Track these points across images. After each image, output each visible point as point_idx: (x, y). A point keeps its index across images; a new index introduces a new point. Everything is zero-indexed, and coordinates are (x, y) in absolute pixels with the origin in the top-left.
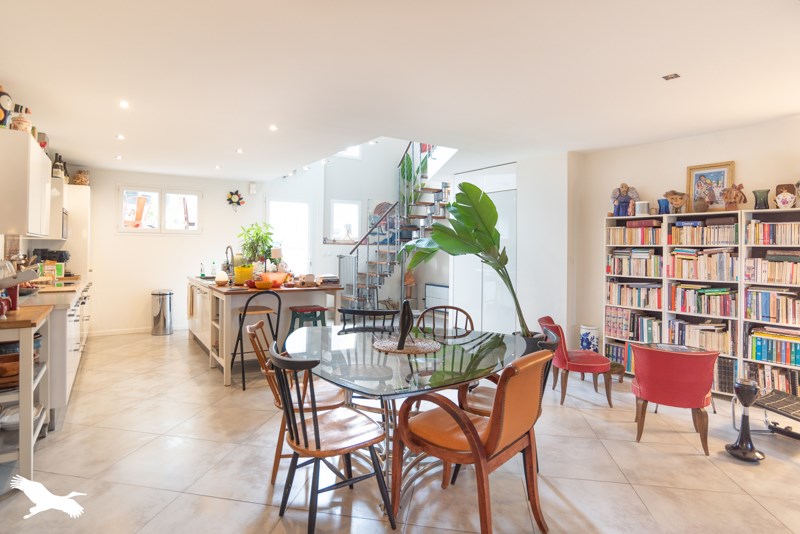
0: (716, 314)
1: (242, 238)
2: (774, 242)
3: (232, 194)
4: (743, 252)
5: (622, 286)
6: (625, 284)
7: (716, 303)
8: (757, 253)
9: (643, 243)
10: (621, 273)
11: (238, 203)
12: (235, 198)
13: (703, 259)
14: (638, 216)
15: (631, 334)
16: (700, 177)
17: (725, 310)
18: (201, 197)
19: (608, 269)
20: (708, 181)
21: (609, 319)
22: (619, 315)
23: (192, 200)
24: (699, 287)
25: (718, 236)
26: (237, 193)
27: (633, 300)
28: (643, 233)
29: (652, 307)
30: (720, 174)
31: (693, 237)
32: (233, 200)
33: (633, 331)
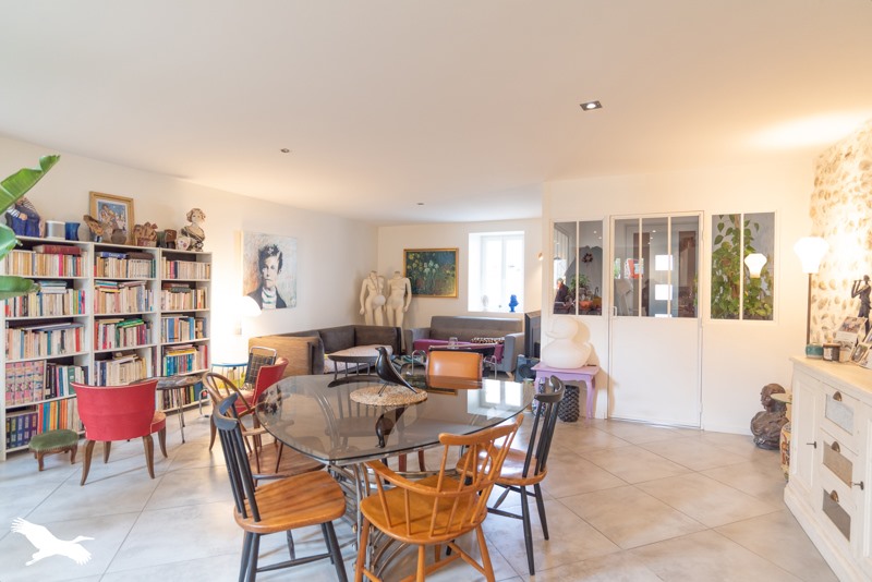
0: (132, 344)
2: (176, 277)
4: (157, 285)
5: (26, 332)
6: (29, 329)
7: (132, 334)
8: (165, 285)
9: (61, 274)
10: (26, 314)
13: (124, 292)
14: (51, 238)
15: (48, 392)
16: (103, 206)
17: (141, 340)
19: (7, 312)
20: (111, 212)
21: (12, 381)
22: (28, 372)
24: (117, 321)
25: (138, 269)
27: (42, 347)
28: (61, 261)
29: (70, 352)
30: (121, 207)
31: (118, 268)
33: (50, 387)
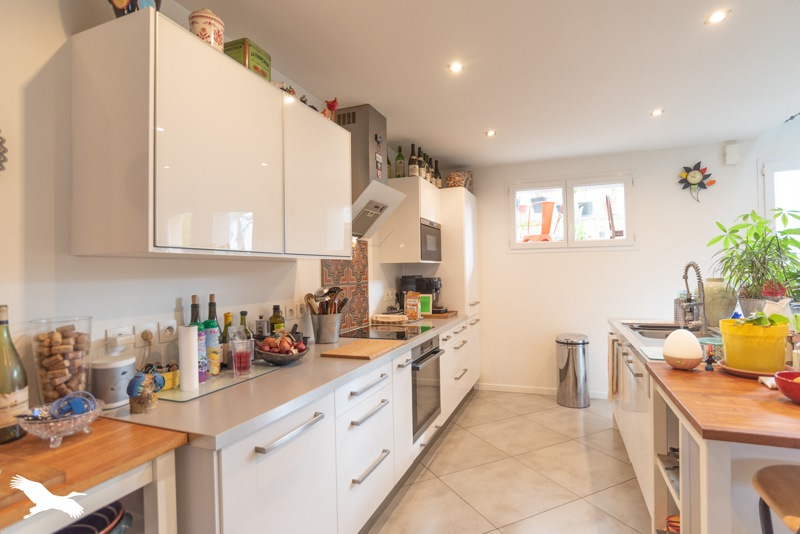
1: (720, 245)
3: (688, 170)
11: (702, 185)
12: (695, 177)
18: (631, 185)
23: (617, 192)
26: (697, 167)
32: (691, 180)
